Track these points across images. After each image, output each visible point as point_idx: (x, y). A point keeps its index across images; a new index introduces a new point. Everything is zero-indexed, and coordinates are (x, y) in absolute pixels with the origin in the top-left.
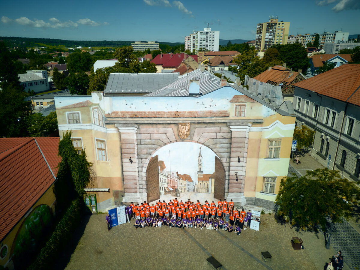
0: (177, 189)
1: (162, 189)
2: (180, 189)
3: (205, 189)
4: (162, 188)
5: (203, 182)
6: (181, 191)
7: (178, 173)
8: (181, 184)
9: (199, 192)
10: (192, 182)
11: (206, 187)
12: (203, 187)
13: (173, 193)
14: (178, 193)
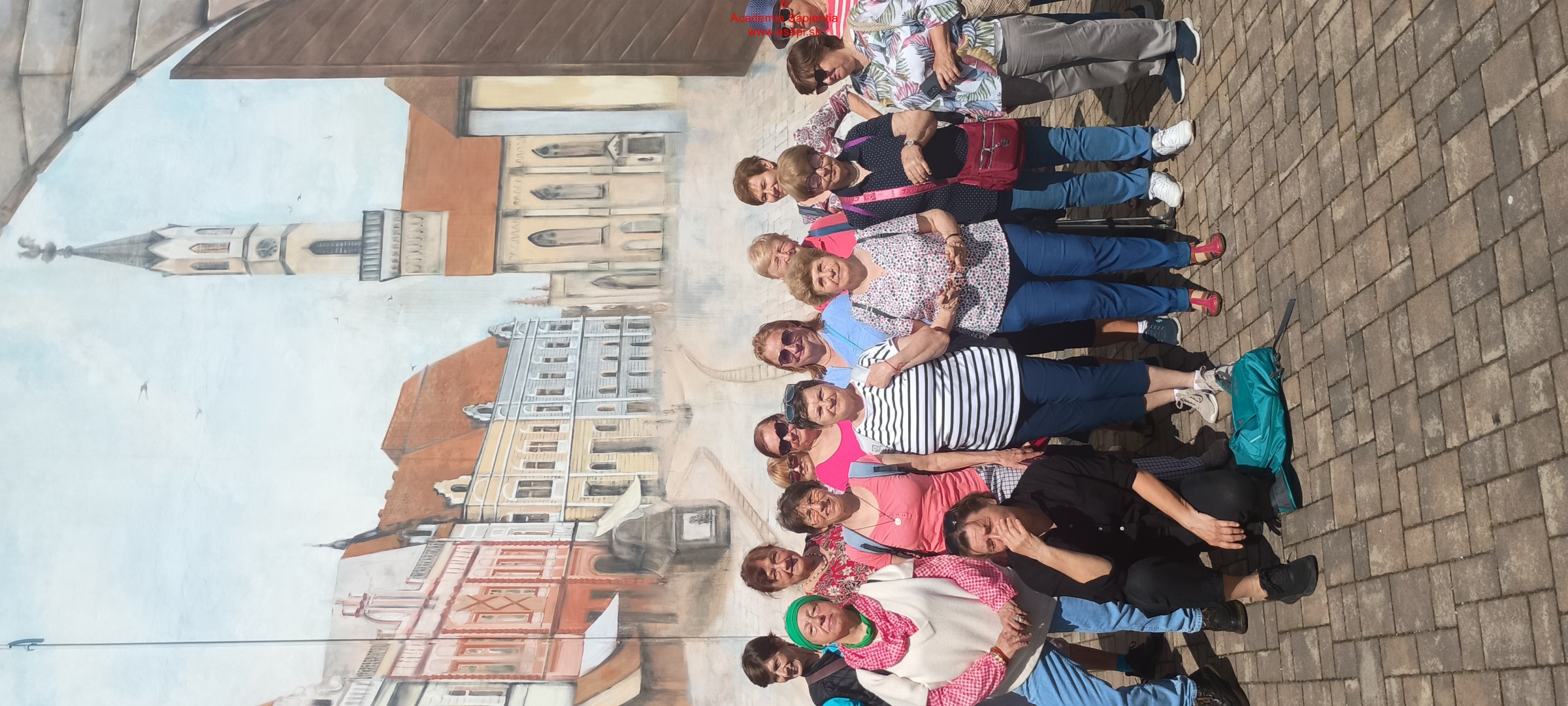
0: (608, 543)
2: (598, 502)
3: (614, 184)
5: (515, 214)
6: (634, 493)
7: (360, 539)
8: (525, 489)
9: (663, 253)
10: (505, 344)
11: (587, 170)
12: (586, 212)
13: (672, 608)
14: (666, 537)
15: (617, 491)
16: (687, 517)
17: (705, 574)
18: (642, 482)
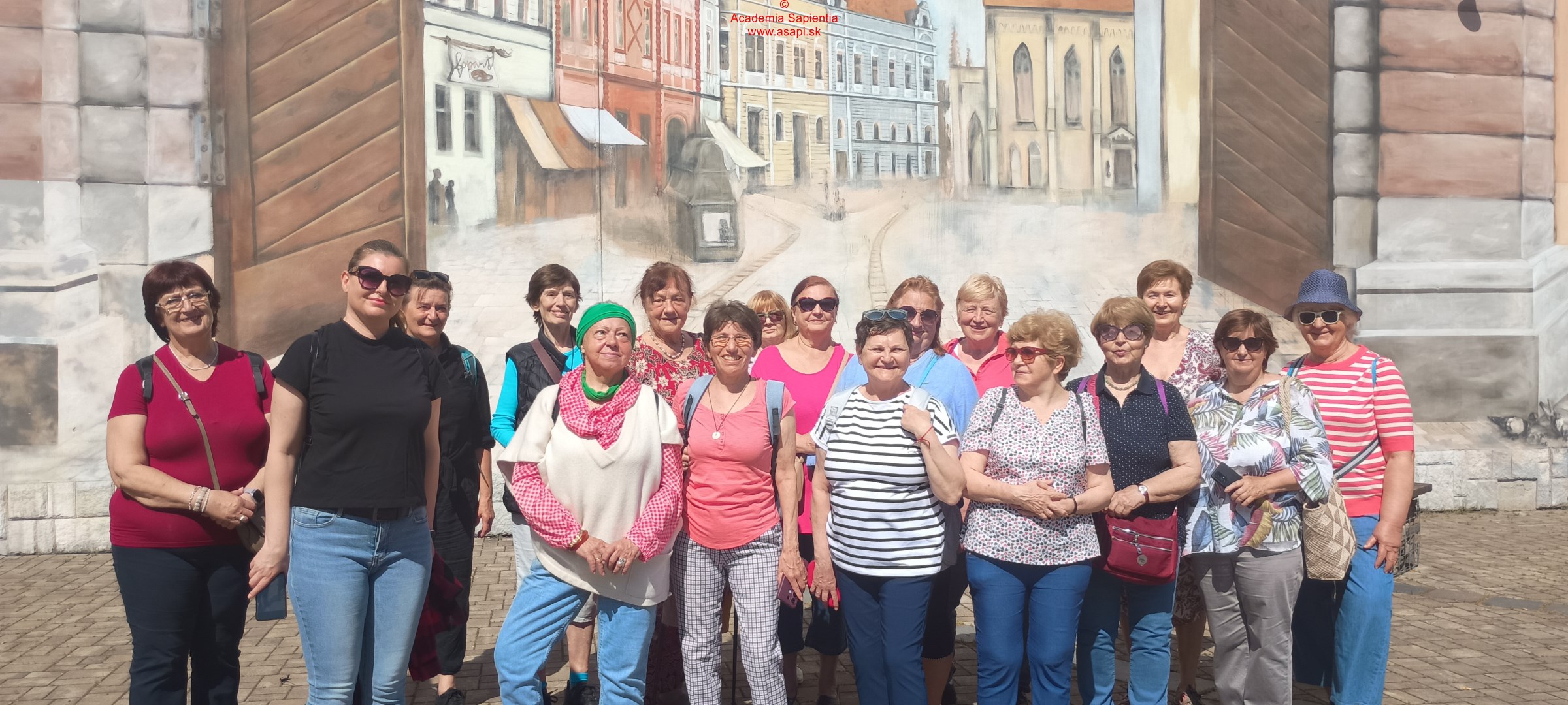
0: (699, 132)
1: (471, 120)
2: (742, 122)
3: (1082, 135)
4: (471, 101)
5: (1049, 28)
6: (751, 160)
9: (1006, 188)
10: (909, 19)
11: (1097, 105)
12: (1051, 105)
13: (631, 201)
14: (705, 194)
15: (754, 142)
16: (726, 216)
17: (668, 237)
18: (763, 169)
